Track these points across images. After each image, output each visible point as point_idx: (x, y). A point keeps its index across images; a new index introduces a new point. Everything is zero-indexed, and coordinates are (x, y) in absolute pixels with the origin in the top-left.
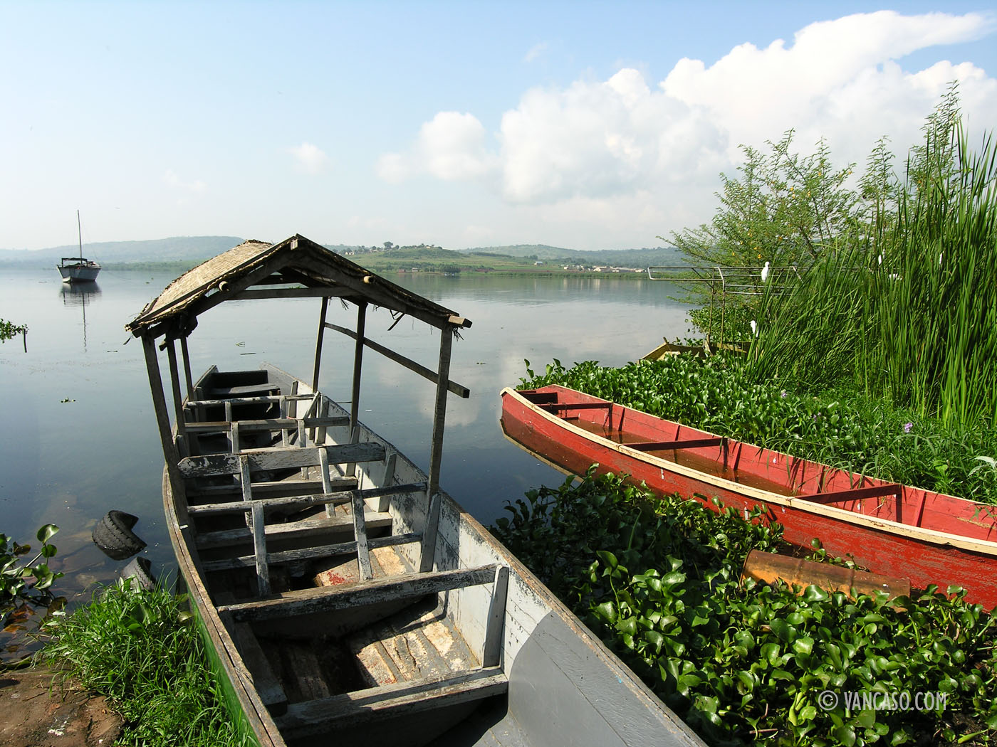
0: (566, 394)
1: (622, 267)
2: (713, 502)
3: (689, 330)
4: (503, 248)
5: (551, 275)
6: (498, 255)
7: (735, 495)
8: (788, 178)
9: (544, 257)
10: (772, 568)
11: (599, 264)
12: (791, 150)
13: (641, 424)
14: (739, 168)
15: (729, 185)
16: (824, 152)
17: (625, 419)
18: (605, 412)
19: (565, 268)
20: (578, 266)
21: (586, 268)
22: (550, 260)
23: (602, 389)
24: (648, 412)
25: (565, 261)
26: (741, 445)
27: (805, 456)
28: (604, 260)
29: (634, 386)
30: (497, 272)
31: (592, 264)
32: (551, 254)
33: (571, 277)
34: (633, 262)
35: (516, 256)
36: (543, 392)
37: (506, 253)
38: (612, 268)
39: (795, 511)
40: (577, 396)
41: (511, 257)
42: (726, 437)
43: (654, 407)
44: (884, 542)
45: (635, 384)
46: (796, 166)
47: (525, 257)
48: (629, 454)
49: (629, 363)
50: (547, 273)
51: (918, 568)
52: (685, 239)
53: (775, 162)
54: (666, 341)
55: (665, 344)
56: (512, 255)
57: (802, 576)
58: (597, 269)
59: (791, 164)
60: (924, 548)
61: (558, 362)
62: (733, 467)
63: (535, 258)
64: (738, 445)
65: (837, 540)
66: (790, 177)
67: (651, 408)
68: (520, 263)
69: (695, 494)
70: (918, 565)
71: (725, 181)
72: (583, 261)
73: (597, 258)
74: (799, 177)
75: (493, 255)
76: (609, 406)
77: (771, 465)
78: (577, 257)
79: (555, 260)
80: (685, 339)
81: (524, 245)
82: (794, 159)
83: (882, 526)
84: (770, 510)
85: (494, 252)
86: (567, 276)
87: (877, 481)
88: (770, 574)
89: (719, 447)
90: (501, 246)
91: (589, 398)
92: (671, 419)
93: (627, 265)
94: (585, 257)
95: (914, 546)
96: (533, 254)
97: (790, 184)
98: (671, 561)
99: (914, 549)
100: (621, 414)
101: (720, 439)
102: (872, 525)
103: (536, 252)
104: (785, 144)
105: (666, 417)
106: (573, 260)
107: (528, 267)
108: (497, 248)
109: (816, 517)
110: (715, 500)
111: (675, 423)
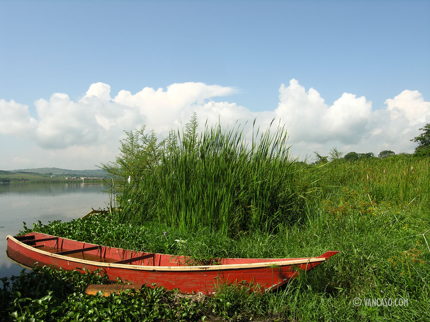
0: (39, 235)
1: (94, 177)
2: (83, 270)
3: (109, 204)
4: (34, 169)
5: (59, 182)
6: (31, 173)
7: (93, 266)
8: (144, 143)
9: (56, 173)
10: (96, 289)
11: (83, 176)
12: (145, 133)
13: (70, 244)
14: (124, 139)
15: (123, 145)
16: (154, 135)
17: (63, 243)
18: (55, 241)
19: (67, 178)
20: (73, 178)
21: (77, 178)
22: (59, 175)
23: (56, 231)
24: (73, 239)
25: (67, 175)
26: (106, 247)
27: (126, 248)
28: (85, 175)
29: (71, 229)
30: (31, 181)
31: (80, 176)
32: (60, 172)
33: (69, 182)
34: (99, 175)
35: (41, 173)
36: (28, 236)
37: (36, 172)
38: (89, 178)
39: (112, 268)
40: (43, 236)
41: (38, 174)
42: (101, 245)
43: (76, 237)
44: (138, 274)
45: (71, 228)
46: (147, 139)
47: (46, 174)
48: (55, 257)
49: (73, 220)
50: (57, 181)
51: (148, 280)
52: (107, 166)
53: (137, 138)
54: (93, 209)
55: (93, 210)
56: (39, 173)
57: (106, 290)
58: (82, 179)
59: (145, 138)
60: (149, 273)
61: (40, 222)
62: (103, 257)
63: (51, 174)
64: (105, 248)
65: (125, 276)
66: (145, 143)
67: (74, 237)
68: (43, 176)
69: (76, 268)
70: (148, 279)
71: (122, 144)
72: (75, 175)
73: (82, 174)
74: (148, 143)
75: (29, 173)
76: (57, 239)
77: (116, 253)
78: (73, 173)
79: (62, 175)
80: (107, 208)
81: (45, 168)
82: (146, 136)
83: (136, 268)
84: (105, 269)
85: (29, 171)
86: (67, 182)
87: (147, 253)
88: (95, 292)
89: (98, 250)
90: (33, 168)
91: (48, 236)
92: (81, 241)
93: (96, 177)
94: (77, 173)
95: (146, 273)
96: (50, 172)
97: (145, 145)
98: (48, 292)
99: (146, 274)
100: (62, 241)
101: (98, 246)
102: (133, 268)
103: (51, 171)
104: (142, 131)
105: (79, 240)
106: (70, 175)
107: (48, 178)
108: (31, 170)
109: (118, 269)
110: (84, 269)
111: (83, 242)
